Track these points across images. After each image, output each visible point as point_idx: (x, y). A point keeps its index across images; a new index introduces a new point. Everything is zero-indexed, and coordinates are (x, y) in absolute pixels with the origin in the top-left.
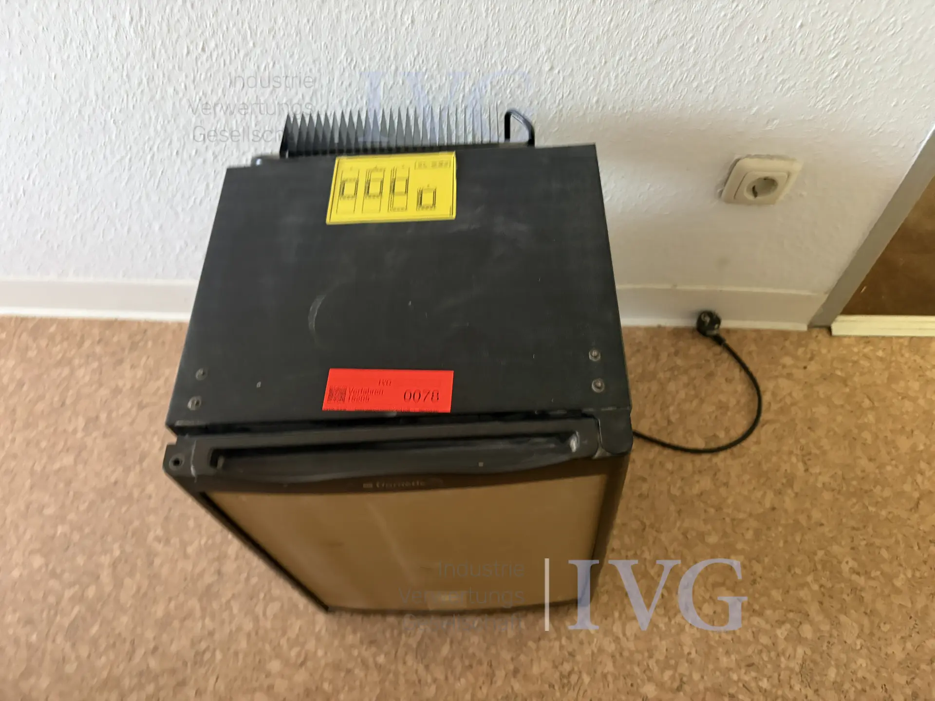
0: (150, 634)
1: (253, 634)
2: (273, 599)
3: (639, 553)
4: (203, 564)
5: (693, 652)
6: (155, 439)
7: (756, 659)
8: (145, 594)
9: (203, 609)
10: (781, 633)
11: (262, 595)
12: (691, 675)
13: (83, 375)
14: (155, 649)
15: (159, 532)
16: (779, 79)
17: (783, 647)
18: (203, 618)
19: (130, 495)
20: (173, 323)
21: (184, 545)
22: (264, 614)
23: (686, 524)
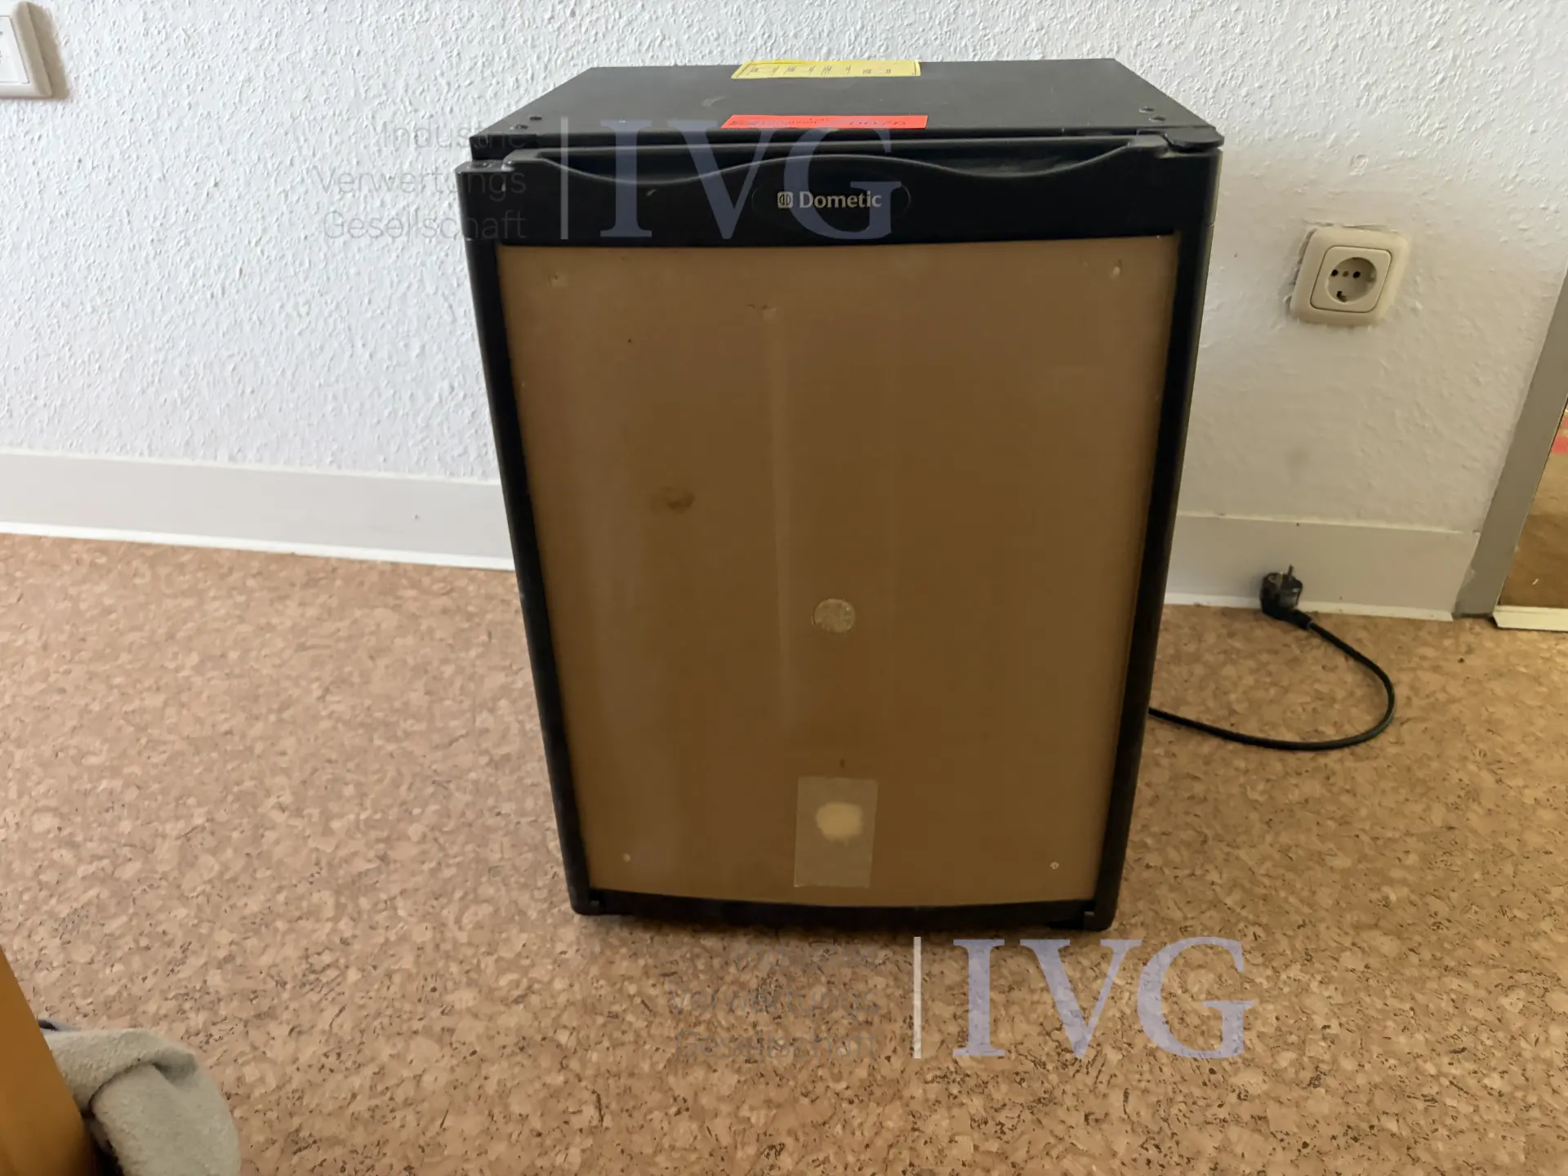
0: (224, 937)
1: (429, 948)
2: (478, 901)
3: (1198, 872)
4: (358, 844)
5: (1334, 1024)
6: (315, 686)
7: (1467, 1041)
8: (234, 879)
9: (340, 908)
10: (1512, 1003)
11: (458, 894)
12: (1335, 1061)
13: (217, 608)
14: (230, 958)
15: (287, 798)
16: (1363, 83)
17: (1519, 1024)
18: (335, 919)
19: (250, 749)
20: (384, 563)
21: (327, 817)
22: (458, 921)
23: (1285, 838)
